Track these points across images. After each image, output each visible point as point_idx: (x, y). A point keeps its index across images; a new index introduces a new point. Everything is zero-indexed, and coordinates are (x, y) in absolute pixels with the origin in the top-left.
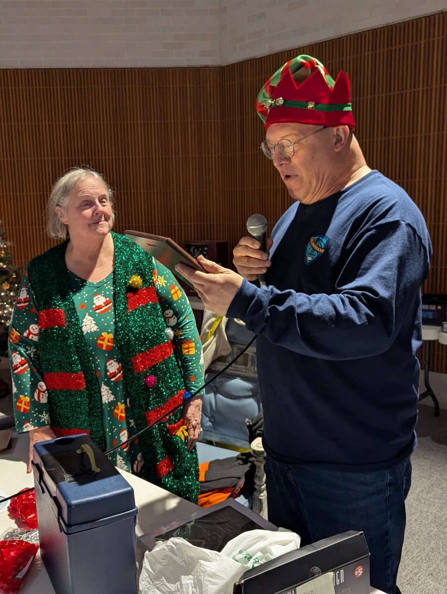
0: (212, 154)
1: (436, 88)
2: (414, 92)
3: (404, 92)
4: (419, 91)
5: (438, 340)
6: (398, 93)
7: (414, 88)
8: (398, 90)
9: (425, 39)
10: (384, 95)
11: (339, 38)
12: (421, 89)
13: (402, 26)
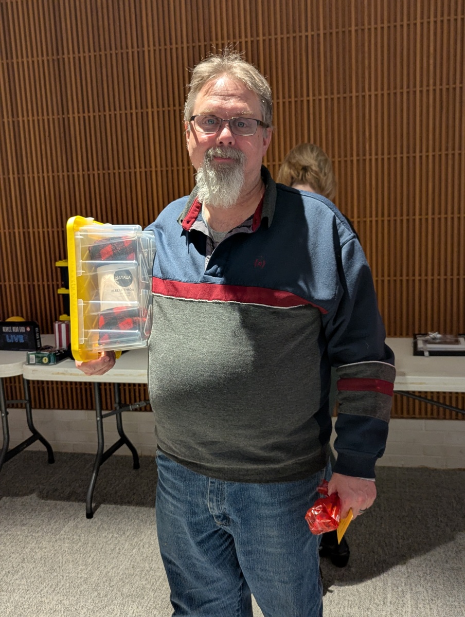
5: (22, 375)
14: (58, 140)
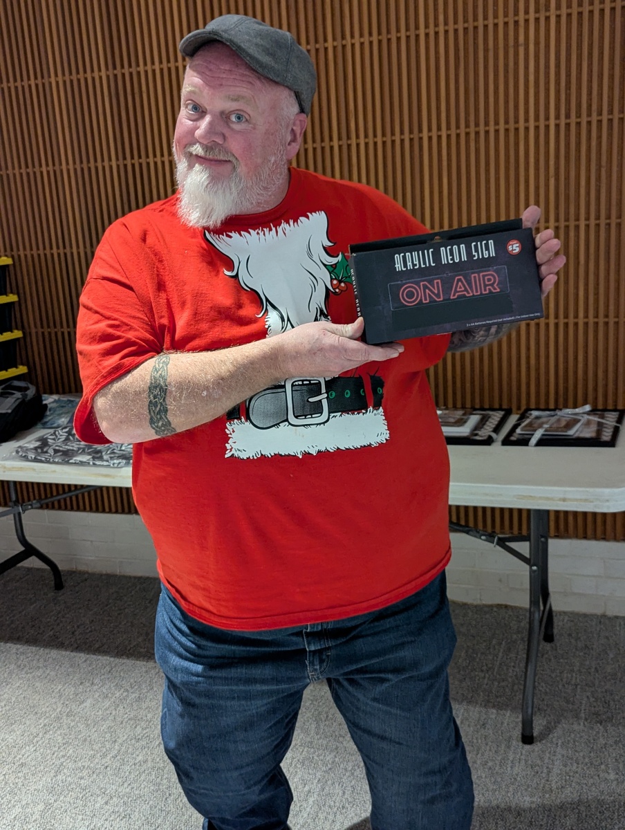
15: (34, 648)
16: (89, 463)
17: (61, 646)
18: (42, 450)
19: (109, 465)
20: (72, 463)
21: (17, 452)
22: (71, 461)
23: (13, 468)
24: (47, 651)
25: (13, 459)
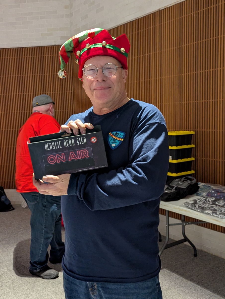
0: (68, 91)
1: (158, 53)
2: (149, 55)
3: (145, 55)
4: (151, 55)
6: (143, 56)
7: (149, 53)
8: (142, 54)
9: (152, 26)
10: (137, 57)
11: (118, 27)
12: (152, 54)
13: (143, 19)
14: (177, 86)
15: (182, 278)
16: (211, 214)
17: (192, 280)
18: (194, 205)
19: (219, 217)
20: (204, 213)
21: (185, 204)
22: (204, 212)
23: (183, 210)
24: (187, 280)
25: (183, 206)
